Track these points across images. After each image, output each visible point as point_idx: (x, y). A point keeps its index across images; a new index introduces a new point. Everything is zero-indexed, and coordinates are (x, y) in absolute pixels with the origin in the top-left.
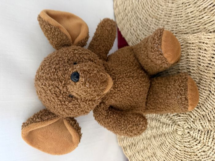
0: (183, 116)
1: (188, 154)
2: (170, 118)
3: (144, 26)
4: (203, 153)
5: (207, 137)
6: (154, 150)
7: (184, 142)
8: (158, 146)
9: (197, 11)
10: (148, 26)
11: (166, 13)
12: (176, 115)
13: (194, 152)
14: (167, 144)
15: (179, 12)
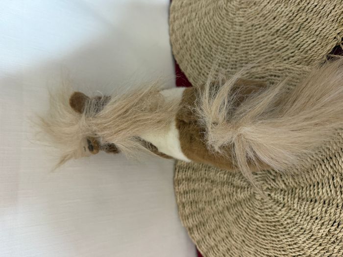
0: (261, 174)
1: (271, 224)
3: (207, 56)
4: (289, 221)
5: (291, 198)
6: (229, 227)
7: (265, 209)
8: (234, 221)
9: (269, 34)
13: (279, 221)
14: (245, 216)
15: (249, 37)
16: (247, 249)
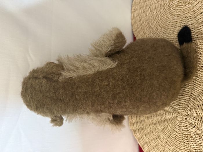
0: (182, 106)
1: (185, 136)
2: (171, 107)
3: (155, 34)
4: (197, 136)
5: (200, 123)
6: (159, 133)
7: (182, 126)
8: (162, 130)
9: (197, 23)
10: (157, 34)
11: (173, 25)
12: (177, 105)
13: (190, 135)
14: (169, 128)
15: (183, 24)
16: (168, 147)
